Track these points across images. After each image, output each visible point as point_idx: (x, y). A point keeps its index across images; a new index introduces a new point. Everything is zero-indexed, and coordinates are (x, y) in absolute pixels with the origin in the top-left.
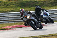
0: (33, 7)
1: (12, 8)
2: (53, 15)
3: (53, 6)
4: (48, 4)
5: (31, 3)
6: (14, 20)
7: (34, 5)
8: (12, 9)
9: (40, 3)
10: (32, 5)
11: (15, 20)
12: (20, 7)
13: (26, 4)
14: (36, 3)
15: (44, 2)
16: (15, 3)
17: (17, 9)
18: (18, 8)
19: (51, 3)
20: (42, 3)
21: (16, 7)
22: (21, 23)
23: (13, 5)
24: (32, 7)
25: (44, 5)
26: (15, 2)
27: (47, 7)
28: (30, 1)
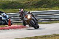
2: (36, 17)
3: (37, 8)
4: (31, 5)
7: (17, 7)
9: (22, 4)
14: (18, 4)
15: (26, 4)
19: (34, 4)
24: (14, 8)
27: (30, 8)
28: (12, 3)
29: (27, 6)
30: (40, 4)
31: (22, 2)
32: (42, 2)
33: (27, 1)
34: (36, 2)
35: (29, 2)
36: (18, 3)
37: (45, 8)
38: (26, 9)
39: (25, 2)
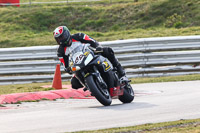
0: (78, 29)
1: (4, 32)
2: (147, 58)
3: (149, 26)
4: (132, 18)
5: (71, 14)
6: (11, 74)
7: (82, 22)
8: (6, 38)
10: (74, 24)
11: (15, 74)
12: (34, 28)
13: (52, 19)
14: (88, 14)
15: (115, 13)
16: (14, 16)
17: (23, 35)
18: (27, 33)
19: (142, 15)
20: (108, 17)
21: (17, 29)
22: (36, 85)
23: (9, 21)
25: (116, 24)
26: (16, 13)
27: (128, 29)
28: (67, 9)
29: (116, 19)
30: (162, 14)
31: (102, 7)
32: (169, 8)
33: (117, 5)
34: (147, 7)
35: (123, 5)
36: (87, 10)
37: (178, 26)
38: (113, 32)
39: (110, 7)
